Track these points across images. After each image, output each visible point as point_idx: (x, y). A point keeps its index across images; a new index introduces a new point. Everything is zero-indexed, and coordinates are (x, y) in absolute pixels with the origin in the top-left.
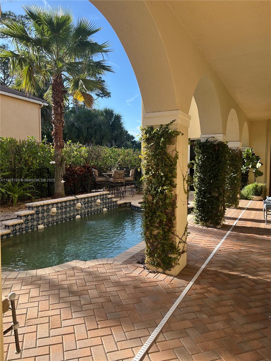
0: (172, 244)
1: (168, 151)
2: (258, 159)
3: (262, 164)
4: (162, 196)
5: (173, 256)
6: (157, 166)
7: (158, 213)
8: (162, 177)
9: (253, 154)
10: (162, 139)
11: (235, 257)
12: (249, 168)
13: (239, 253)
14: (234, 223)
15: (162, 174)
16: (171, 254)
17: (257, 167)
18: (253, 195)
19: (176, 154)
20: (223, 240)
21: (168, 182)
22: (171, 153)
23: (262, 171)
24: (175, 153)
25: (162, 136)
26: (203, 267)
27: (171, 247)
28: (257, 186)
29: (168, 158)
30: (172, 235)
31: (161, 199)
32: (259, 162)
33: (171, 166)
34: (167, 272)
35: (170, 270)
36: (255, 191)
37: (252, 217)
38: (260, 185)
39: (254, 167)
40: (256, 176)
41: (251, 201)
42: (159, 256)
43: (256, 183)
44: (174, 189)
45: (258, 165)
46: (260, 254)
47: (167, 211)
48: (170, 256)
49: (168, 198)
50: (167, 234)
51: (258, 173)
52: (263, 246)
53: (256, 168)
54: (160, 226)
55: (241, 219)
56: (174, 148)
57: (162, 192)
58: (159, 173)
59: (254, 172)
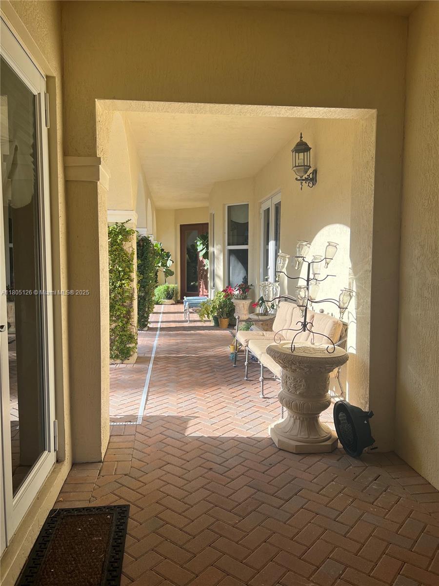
0: (131, 334)
1: (125, 248)
2: (168, 255)
3: (173, 262)
4: (120, 290)
5: (131, 345)
6: (113, 262)
7: (117, 307)
8: (119, 272)
9: (162, 250)
10: (120, 237)
11: (175, 347)
12: (159, 267)
13: (177, 344)
14: (159, 325)
15: (120, 269)
16: (130, 343)
17: (168, 266)
18: (164, 298)
19: (133, 251)
20: (157, 339)
21: (126, 277)
22: (127, 250)
23: (173, 270)
24: (131, 249)
25: (120, 233)
26: (153, 356)
27: (129, 337)
28: (168, 287)
29: (125, 254)
30: (130, 326)
31: (119, 293)
32: (170, 259)
33: (129, 261)
34: (126, 361)
35: (129, 359)
36: (167, 294)
37: (172, 319)
38: (172, 286)
39: (164, 265)
40: (166, 276)
41: (163, 305)
42: (118, 349)
43: (167, 284)
44: (131, 283)
45: (169, 263)
46: (193, 343)
47: (124, 304)
48: (128, 346)
49: (126, 291)
50: (125, 326)
51: (169, 273)
52: (194, 337)
53: (166, 266)
54: (118, 319)
55: (162, 322)
56: (130, 246)
57: (120, 287)
58: (116, 268)
59: (164, 272)
